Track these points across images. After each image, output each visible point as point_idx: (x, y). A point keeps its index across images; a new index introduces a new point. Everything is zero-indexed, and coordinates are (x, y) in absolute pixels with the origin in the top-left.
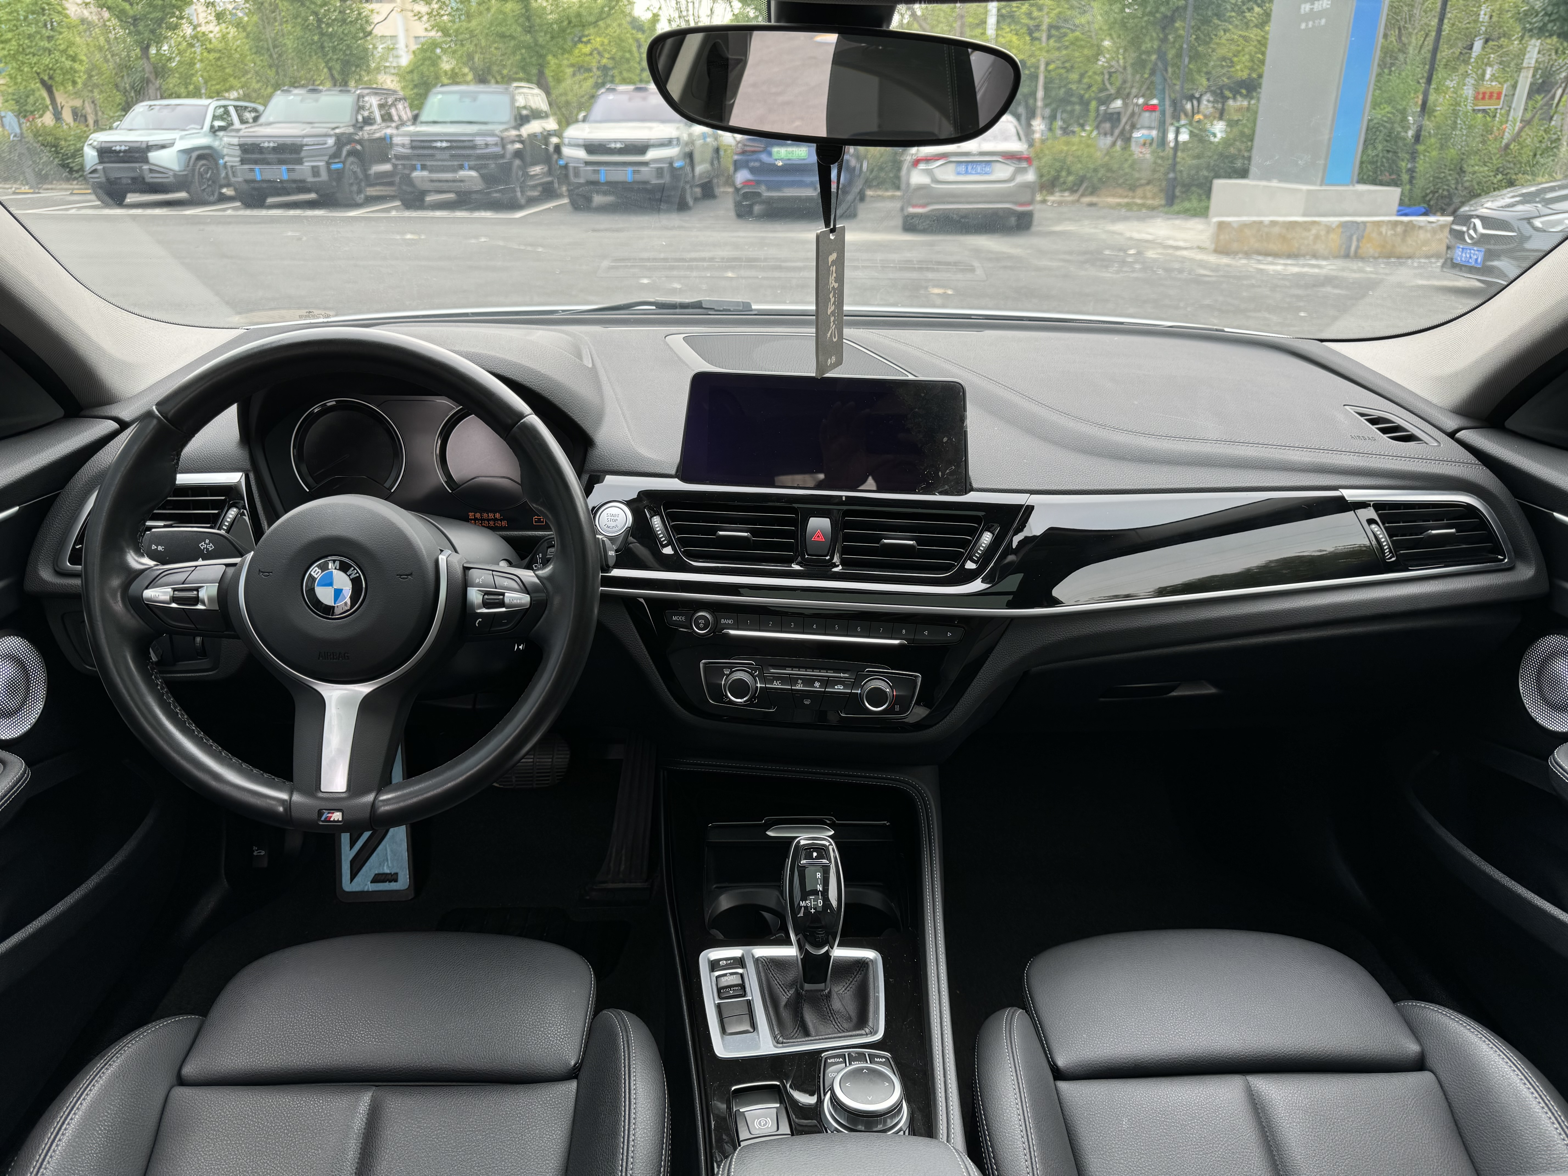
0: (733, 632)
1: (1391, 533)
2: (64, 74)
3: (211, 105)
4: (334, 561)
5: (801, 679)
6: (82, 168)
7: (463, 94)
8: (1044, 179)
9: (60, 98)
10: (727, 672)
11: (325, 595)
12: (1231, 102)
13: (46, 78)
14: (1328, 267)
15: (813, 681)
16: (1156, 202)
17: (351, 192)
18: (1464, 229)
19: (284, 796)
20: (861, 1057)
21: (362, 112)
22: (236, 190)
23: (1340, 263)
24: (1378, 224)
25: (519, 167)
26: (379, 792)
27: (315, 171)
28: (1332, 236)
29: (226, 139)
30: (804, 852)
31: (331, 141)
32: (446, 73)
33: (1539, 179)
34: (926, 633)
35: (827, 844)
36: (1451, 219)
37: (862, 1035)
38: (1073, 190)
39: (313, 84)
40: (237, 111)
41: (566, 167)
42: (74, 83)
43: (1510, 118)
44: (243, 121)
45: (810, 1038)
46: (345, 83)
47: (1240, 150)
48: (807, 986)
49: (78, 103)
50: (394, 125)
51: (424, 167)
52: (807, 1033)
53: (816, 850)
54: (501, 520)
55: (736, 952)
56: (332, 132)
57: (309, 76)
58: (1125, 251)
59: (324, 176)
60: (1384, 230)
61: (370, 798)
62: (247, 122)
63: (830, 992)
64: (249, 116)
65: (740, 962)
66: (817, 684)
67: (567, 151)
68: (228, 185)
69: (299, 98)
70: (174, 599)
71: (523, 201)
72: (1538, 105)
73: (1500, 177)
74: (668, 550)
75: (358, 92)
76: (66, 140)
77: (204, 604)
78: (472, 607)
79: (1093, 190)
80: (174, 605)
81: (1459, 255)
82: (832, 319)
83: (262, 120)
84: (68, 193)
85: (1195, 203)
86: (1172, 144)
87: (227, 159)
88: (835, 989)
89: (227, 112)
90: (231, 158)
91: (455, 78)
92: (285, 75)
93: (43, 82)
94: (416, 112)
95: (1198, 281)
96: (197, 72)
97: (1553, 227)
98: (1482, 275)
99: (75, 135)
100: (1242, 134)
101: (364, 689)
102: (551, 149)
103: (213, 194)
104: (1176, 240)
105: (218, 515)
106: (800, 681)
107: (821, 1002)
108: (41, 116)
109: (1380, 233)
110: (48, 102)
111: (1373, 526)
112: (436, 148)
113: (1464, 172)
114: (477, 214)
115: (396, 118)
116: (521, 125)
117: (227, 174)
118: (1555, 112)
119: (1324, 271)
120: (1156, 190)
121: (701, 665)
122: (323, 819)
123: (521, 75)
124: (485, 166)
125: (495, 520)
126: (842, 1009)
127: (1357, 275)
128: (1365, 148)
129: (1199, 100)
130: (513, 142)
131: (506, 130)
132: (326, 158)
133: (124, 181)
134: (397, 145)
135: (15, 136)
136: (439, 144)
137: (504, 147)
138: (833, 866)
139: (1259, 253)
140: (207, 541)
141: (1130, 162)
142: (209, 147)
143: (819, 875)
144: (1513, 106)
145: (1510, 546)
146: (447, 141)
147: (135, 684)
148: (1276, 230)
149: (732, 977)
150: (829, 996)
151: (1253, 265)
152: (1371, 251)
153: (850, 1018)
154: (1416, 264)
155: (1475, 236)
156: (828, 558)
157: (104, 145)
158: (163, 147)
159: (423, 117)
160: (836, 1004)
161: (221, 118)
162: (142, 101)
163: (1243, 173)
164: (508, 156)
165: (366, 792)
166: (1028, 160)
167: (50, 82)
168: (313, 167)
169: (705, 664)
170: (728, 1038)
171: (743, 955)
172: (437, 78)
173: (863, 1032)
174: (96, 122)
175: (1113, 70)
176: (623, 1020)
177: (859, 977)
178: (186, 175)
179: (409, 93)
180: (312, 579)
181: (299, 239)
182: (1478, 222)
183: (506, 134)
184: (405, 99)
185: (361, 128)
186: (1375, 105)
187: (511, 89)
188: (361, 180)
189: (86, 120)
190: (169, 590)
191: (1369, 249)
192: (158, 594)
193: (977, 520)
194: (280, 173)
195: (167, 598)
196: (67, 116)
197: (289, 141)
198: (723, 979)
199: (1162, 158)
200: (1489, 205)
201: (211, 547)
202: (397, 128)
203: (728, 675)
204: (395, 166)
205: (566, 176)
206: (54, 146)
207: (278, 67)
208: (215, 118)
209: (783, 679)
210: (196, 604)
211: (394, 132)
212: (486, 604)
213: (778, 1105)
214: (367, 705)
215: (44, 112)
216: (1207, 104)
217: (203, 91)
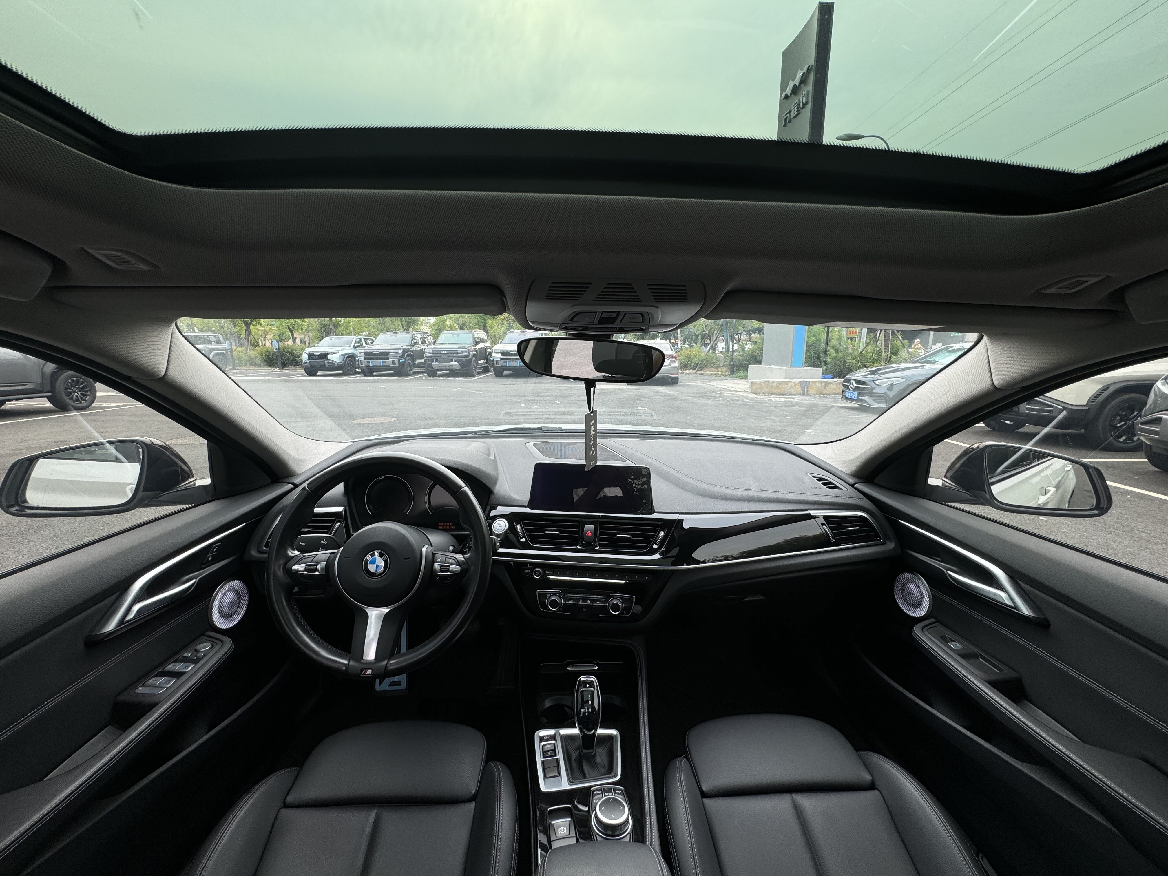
0: (551, 577)
1: (832, 529)
2: (298, 326)
3: (355, 338)
4: (377, 552)
5: (581, 599)
6: (301, 361)
7: (454, 334)
8: (682, 364)
9: (295, 335)
10: (548, 596)
11: (372, 568)
12: (753, 335)
13: (291, 328)
14: (796, 399)
15: (587, 600)
16: (727, 373)
17: (407, 370)
18: (848, 384)
19: (346, 662)
20: (609, 790)
21: (414, 340)
22: (361, 369)
23: (801, 397)
24: (814, 382)
25: (475, 360)
26: (389, 660)
27: (394, 362)
28: (797, 386)
29: (359, 351)
30: (583, 685)
31: (401, 351)
32: (448, 326)
33: (875, 365)
34: (637, 577)
35: (593, 680)
36: (843, 380)
37: (610, 777)
38: (694, 369)
39: (395, 330)
40: (364, 340)
41: (493, 360)
42: (302, 329)
43: (861, 342)
44: (367, 344)
45: (587, 779)
46: (408, 330)
47: (758, 354)
48: (585, 751)
49: (303, 336)
50: (426, 345)
51: (437, 361)
52: (585, 777)
53: (588, 683)
54: (452, 526)
55: (551, 732)
56: (401, 348)
57: (394, 327)
58: (715, 393)
59: (397, 364)
60: (817, 384)
61: (385, 662)
62: (368, 344)
63: (595, 753)
64: (369, 342)
65: (553, 737)
66: (589, 602)
67: (493, 355)
68: (359, 368)
69: (389, 335)
70: (305, 570)
71: (475, 374)
72: (872, 337)
73: (860, 364)
74: (523, 540)
75: (413, 333)
76: (296, 350)
77: (319, 572)
78: (436, 572)
79: (702, 369)
80: (305, 573)
81: (848, 394)
82: (592, 446)
83: (374, 343)
84: (295, 370)
85: (742, 373)
86: (731, 350)
87: (359, 358)
88: (598, 750)
89: (361, 340)
90: (361, 357)
91: (451, 328)
92: (385, 327)
93: (290, 329)
94: (435, 340)
95: (745, 404)
96: (350, 326)
97: (883, 384)
98: (858, 402)
99: (300, 349)
100: (758, 347)
101: (385, 610)
102: (488, 353)
103: (352, 371)
104: (736, 388)
105: (331, 526)
106: (581, 600)
107: (591, 759)
108: (288, 341)
109: (816, 386)
110: (291, 336)
111: (824, 526)
112: (442, 353)
113: (846, 362)
114: (457, 379)
115: (427, 342)
116: (476, 345)
117: (359, 363)
118: (878, 340)
119: (795, 400)
120: (726, 368)
121: (537, 593)
122: (363, 673)
123: (477, 326)
124: (461, 360)
125: (450, 526)
126: (601, 762)
127: (809, 402)
128: (806, 353)
129: (741, 334)
130: (473, 351)
131: (470, 347)
132: (398, 357)
133: (317, 367)
134: (427, 352)
135: (276, 349)
136: (443, 352)
137: (469, 353)
138: (596, 692)
139: (769, 393)
140: (324, 540)
141: (715, 358)
142: (353, 353)
143: (589, 696)
144: (862, 337)
145: (882, 533)
146: (446, 351)
147: (284, 609)
148: (775, 384)
149: (549, 746)
150: (595, 755)
151: (766, 398)
152: (813, 392)
153: (604, 767)
154: (831, 397)
155: (853, 387)
156: (593, 543)
157: (311, 353)
158: (334, 353)
159: (437, 342)
160: (598, 759)
161: (358, 342)
162: (328, 336)
163: (760, 362)
164: (470, 356)
165: (384, 660)
166: (675, 357)
167: (292, 329)
168: (393, 361)
169: (539, 592)
170: (546, 779)
171: (555, 733)
172: (445, 327)
173: (611, 775)
174: (309, 344)
175: (707, 324)
176: (498, 769)
177: (609, 744)
178: (342, 364)
179: (433, 332)
180: (367, 560)
181: (386, 389)
182: (854, 382)
183: (470, 348)
184: (431, 335)
185: (413, 346)
186: (808, 338)
187: (473, 332)
188: (412, 366)
189: (305, 343)
190: (304, 566)
191: (812, 391)
192: (299, 567)
193: (657, 526)
194: (380, 363)
195: (303, 569)
196: (298, 341)
197: (384, 351)
198: (546, 747)
199: (728, 356)
200: (857, 375)
201: (326, 543)
202: (427, 346)
203: (549, 597)
204: (425, 360)
205: (493, 364)
206: (290, 353)
207: (382, 324)
208: (356, 342)
209: (574, 599)
210: (315, 572)
211: (426, 347)
212: (441, 571)
213: (570, 819)
214: (387, 618)
215: (289, 340)
216: (744, 336)
217: (352, 332)
